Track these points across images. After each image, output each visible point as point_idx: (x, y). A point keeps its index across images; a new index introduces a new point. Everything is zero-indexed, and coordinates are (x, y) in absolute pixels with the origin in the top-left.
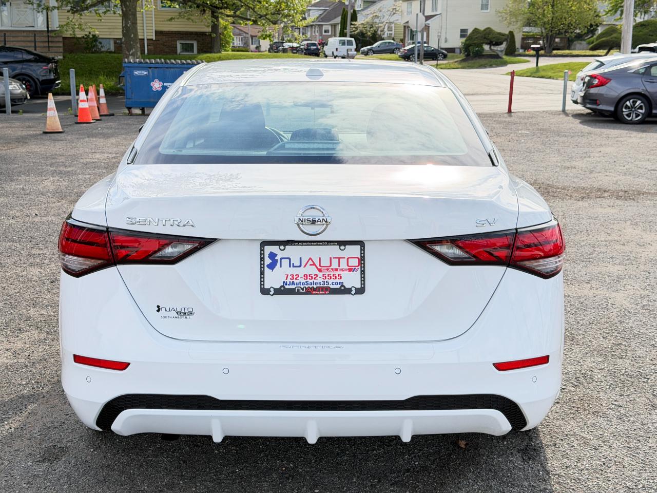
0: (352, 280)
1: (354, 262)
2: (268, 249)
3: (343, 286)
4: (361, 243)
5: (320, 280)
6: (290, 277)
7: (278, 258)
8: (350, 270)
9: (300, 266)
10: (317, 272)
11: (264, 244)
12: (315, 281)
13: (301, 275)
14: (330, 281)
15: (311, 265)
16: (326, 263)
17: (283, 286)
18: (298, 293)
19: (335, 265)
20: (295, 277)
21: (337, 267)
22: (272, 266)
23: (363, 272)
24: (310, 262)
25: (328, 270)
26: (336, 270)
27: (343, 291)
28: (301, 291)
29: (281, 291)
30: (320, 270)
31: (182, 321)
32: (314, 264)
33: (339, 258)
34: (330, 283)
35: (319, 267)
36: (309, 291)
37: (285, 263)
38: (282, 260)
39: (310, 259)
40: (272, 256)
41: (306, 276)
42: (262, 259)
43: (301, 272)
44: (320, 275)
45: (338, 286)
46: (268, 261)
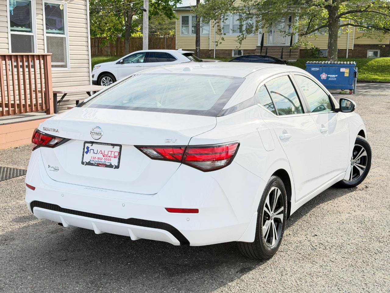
0: (114, 162)
1: (117, 154)
2: (87, 145)
3: (111, 164)
4: (121, 146)
5: (103, 161)
6: (92, 158)
7: (89, 149)
8: (115, 157)
9: (97, 154)
10: (103, 157)
11: (86, 142)
12: (102, 161)
13: (97, 158)
14: (107, 161)
15: (101, 153)
16: (106, 153)
17: (89, 162)
18: (94, 165)
19: (109, 155)
20: (94, 158)
21: (110, 155)
22: (87, 153)
23: (119, 159)
24: (101, 152)
25: (106, 156)
26: (110, 157)
27: (111, 166)
28: (95, 164)
29: (89, 164)
30: (104, 156)
31: (55, 172)
32: (102, 153)
33: (111, 151)
34: (107, 162)
35: (104, 155)
36: (98, 165)
37: (92, 151)
38: (91, 150)
39: (101, 151)
40: (88, 148)
41: (98, 158)
42: (84, 149)
43: (97, 156)
44: (103, 158)
45: (109, 164)
46: (86, 150)
